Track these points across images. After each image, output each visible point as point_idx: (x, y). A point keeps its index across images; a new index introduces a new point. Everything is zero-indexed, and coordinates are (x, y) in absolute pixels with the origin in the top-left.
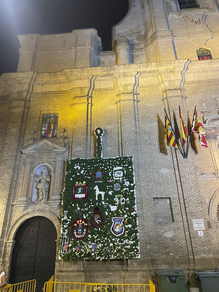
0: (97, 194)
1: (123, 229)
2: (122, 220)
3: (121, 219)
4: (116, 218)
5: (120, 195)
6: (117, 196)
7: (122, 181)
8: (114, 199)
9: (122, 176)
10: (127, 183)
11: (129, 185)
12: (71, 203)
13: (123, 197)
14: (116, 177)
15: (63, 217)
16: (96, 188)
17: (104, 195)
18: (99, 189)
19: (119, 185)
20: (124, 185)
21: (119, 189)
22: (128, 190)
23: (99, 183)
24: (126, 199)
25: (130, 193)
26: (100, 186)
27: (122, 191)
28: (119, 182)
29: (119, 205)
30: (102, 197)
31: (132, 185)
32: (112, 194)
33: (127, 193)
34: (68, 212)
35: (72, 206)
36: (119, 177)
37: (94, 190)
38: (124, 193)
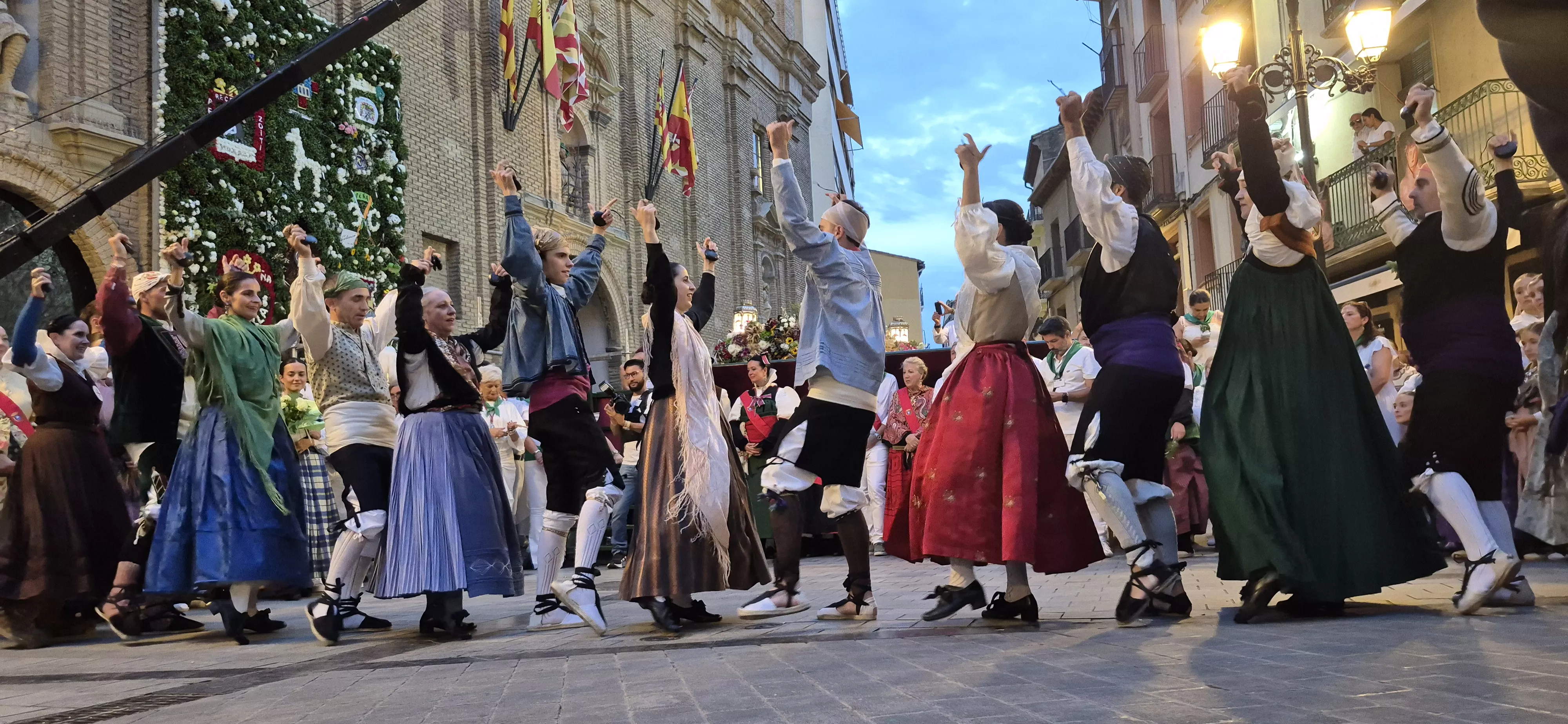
0: (299, 166)
5: (366, 195)
6: (357, 195)
7: (380, 143)
8: (351, 206)
9: (374, 123)
10: (390, 158)
11: (395, 167)
12: (215, 172)
13: (374, 206)
14: (358, 121)
15: (180, 227)
16: (294, 136)
17: (321, 179)
18: (305, 146)
19: (367, 157)
20: (383, 162)
21: (369, 172)
22: (389, 184)
23: (301, 119)
24: (385, 215)
25: (395, 198)
26: (307, 135)
27: (375, 182)
28: (368, 142)
29: (363, 231)
30: (314, 185)
31: (402, 168)
32: (346, 181)
33: (388, 196)
34: (203, 205)
35: (220, 186)
36: (366, 124)
37: (288, 142)
38: (379, 193)
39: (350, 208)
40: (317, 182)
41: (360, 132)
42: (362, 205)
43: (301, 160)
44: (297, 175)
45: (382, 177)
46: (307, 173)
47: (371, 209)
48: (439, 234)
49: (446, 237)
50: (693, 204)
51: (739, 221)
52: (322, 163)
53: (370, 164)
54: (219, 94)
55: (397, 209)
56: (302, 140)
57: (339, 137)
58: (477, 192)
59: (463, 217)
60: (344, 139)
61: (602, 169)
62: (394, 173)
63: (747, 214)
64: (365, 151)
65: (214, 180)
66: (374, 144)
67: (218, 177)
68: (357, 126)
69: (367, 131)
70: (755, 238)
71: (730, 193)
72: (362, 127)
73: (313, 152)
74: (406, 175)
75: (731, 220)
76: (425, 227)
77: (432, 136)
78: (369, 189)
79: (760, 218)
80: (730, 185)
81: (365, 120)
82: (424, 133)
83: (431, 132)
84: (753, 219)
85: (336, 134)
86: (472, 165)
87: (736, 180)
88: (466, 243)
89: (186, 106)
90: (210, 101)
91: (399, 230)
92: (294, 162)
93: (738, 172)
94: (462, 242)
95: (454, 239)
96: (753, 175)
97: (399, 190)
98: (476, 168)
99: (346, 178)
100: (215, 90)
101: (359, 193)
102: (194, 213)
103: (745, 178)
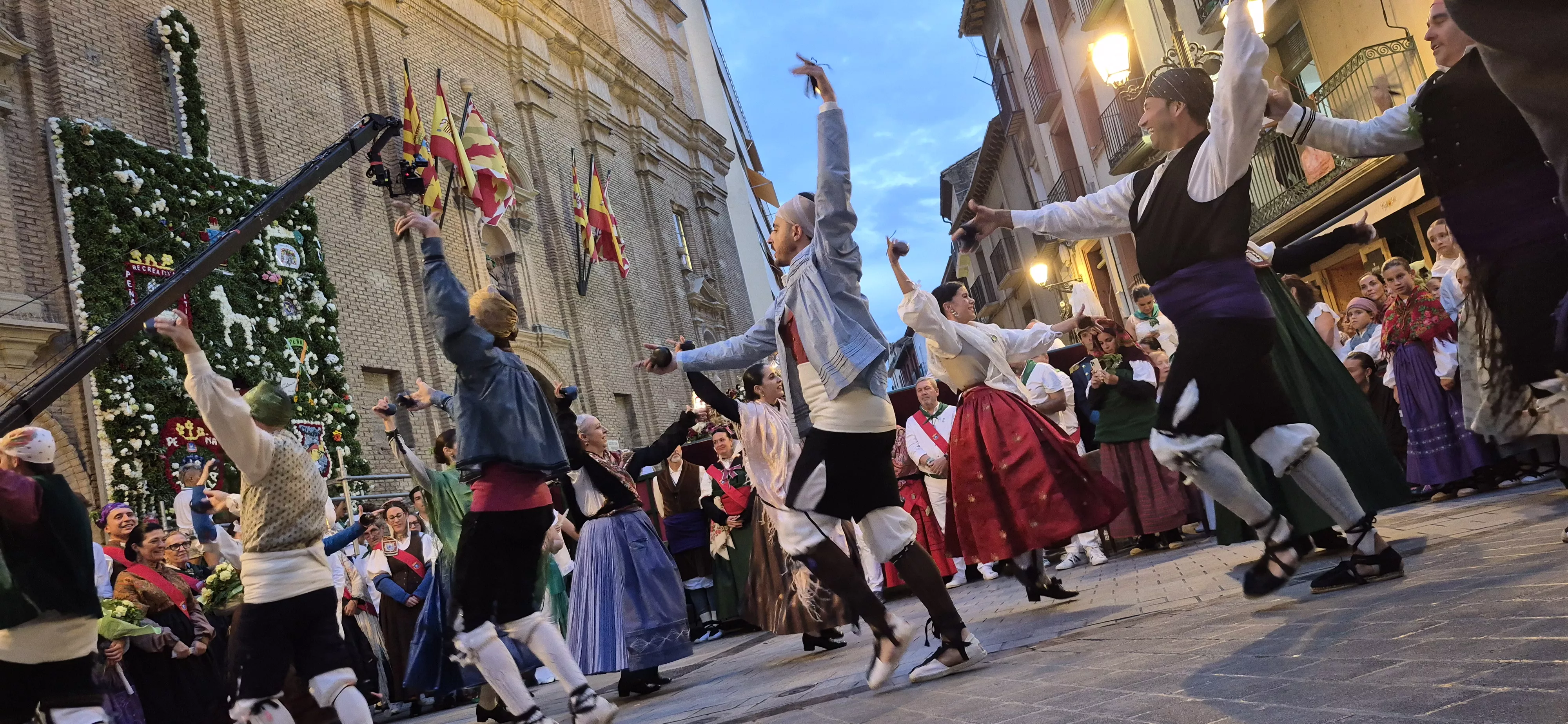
0: (228, 323)
1: (328, 462)
2: (321, 433)
3: (317, 427)
4: (305, 422)
5: (300, 340)
6: (290, 342)
7: (306, 286)
8: (286, 353)
9: (297, 267)
10: (319, 299)
11: (325, 307)
12: (143, 343)
13: (310, 350)
14: (281, 268)
15: (116, 404)
16: (218, 294)
17: (252, 331)
18: (231, 302)
19: (295, 302)
20: (312, 304)
21: (299, 316)
22: (321, 324)
23: (223, 276)
24: (322, 356)
25: (330, 338)
26: (231, 291)
27: (307, 325)
28: (293, 287)
29: (303, 376)
30: (246, 339)
31: (332, 307)
32: (278, 330)
33: (322, 337)
34: (135, 380)
35: (151, 356)
36: (289, 269)
37: (213, 301)
38: (312, 335)
39: (286, 356)
40: (248, 335)
41: (285, 279)
42: (298, 351)
43: (229, 317)
44: (227, 331)
45: (313, 320)
46: (237, 328)
47: (307, 353)
48: (379, 366)
49: (386, 367)
50: (627, 293)
51: (674, 302)
52: (251, 316)
53: (299, 308)
54: (136, 265)
55: (333, 348)
56: (227, 296)
57: (264, 287)
58: (410, 317)
59: (399, 344)
60: (269, 288)
61: (531, 273)
62: (325, 313)
63: (681, 293)
64: (292, 296)
65: (144, 351)
66: (300, 288)
67: (148, 347)
68: (280, 273)
69: (291, 276)
70: (693, 315)
71: (661, 275)
72: (286, 273)
73: (239, 306)
74: (337, 313)
75: (667, 302)
76: (364, 362)
77: (356, 271)
78: (302, 333)
79: (694, 294)
80: (659, 268)
81: (287, 266)
82: (349, 269)
83: (355, 266)
84: (688, 296)
85: (260, 284)
86: (401, 292)
87: (665, 261)
88: (407, 370)
89: (104, 282)
90: (128, 274)
91: (338, 369)
92: (222, 320)
93: (665, 253)
94: (403, 370)
95: (395, 368)
96: (680, 254)
97: (333, 329)
98: (405, 294)
99: (277, 326)
100: (132, 261)
101: (292, 339)
102: (128, 388)
103: (673, 258)
